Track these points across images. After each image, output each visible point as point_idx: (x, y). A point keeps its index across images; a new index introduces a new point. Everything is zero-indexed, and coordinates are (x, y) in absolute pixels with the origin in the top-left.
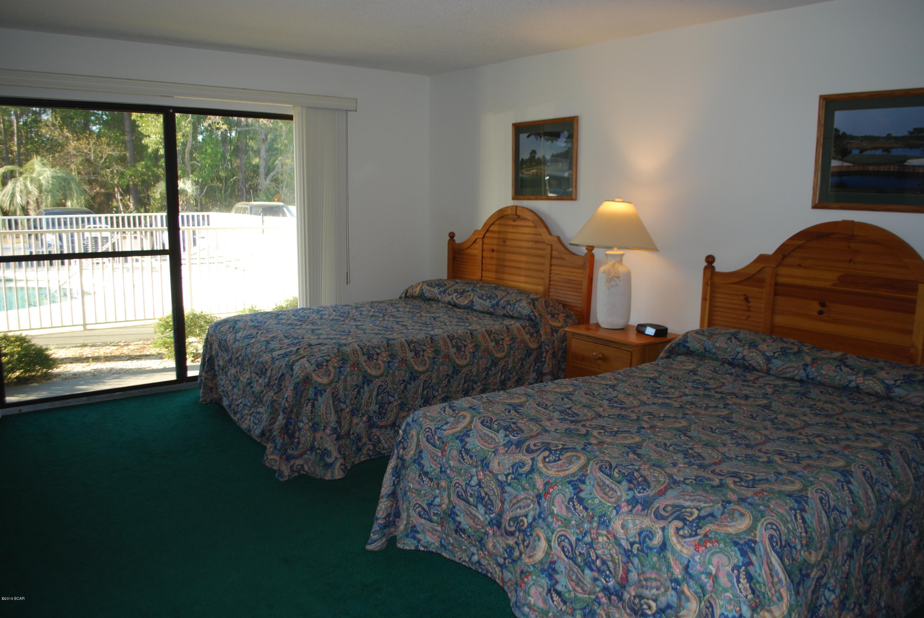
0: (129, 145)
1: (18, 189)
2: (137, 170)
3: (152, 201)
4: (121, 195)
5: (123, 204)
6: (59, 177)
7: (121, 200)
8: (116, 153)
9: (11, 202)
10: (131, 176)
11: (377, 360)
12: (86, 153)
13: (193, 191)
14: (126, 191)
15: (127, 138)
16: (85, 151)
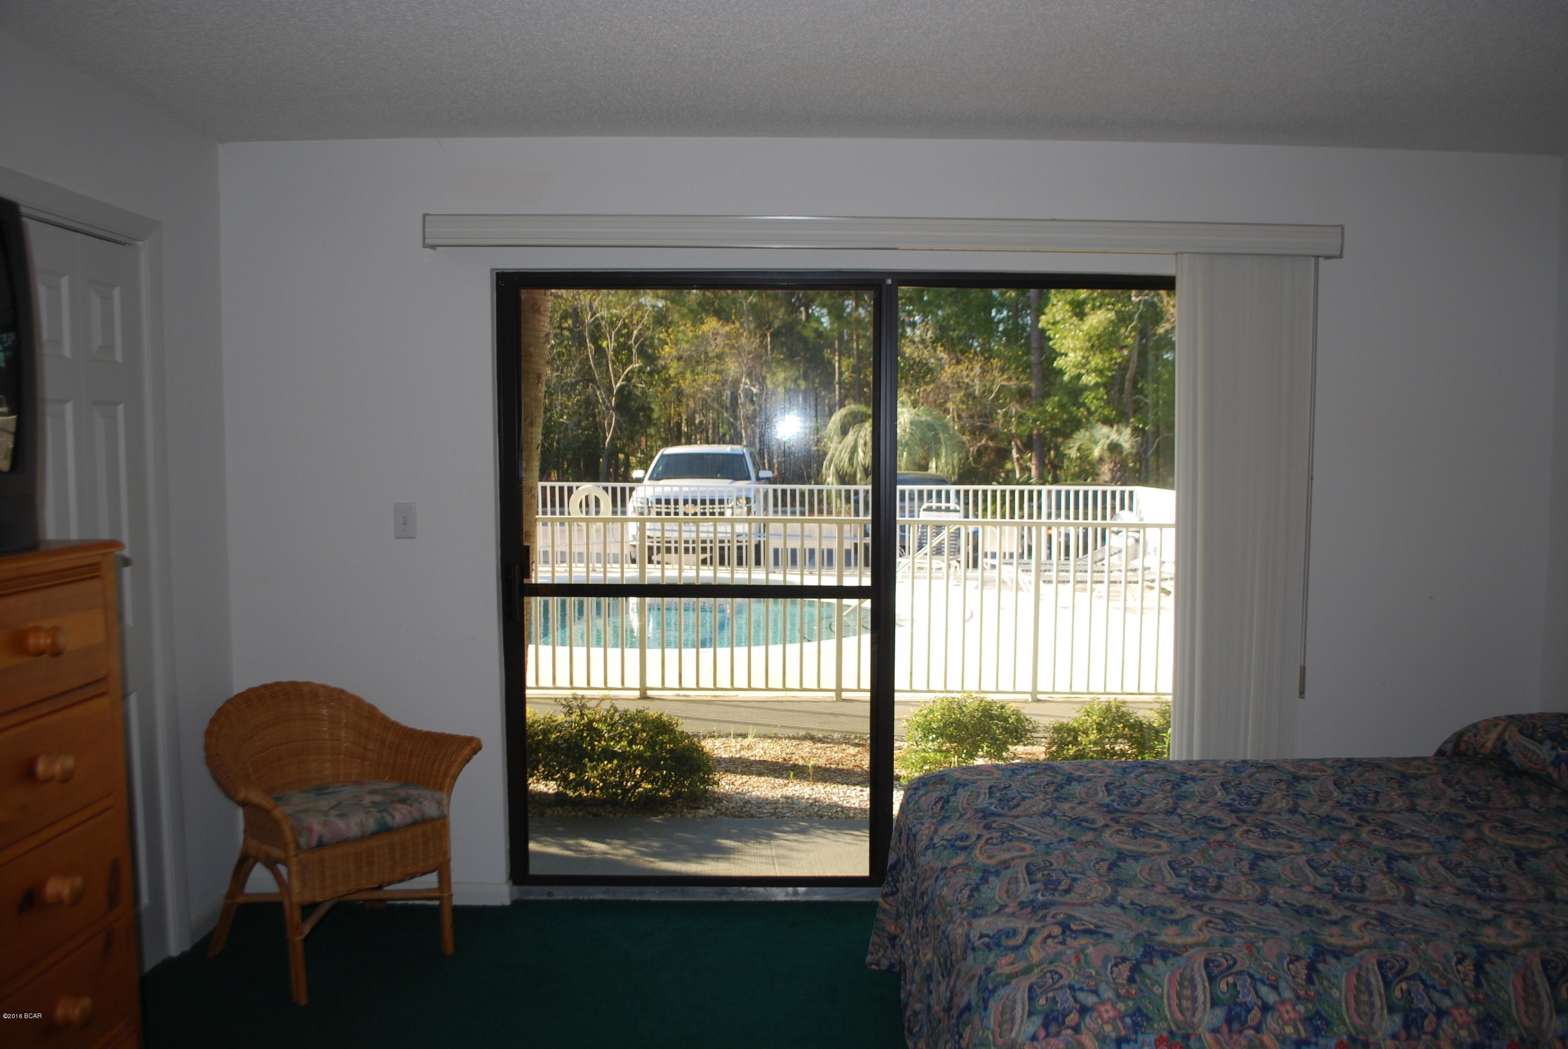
0: (1035, 370)
1: (861, 441)
2: (1046, 411)
3: (1066, 462)
4: (1019, 451)
5: (1020, 465)
6: (921, 422)
7: (1018, 460)
8: (1013, 384)
9: (851, 459)
10: (1035, 421)
11: (1257, 1029)
12: (967, 384)
13: (1132, 447)
14: (1028, 445)
15: (1033, 358)
16: (967, 380)
